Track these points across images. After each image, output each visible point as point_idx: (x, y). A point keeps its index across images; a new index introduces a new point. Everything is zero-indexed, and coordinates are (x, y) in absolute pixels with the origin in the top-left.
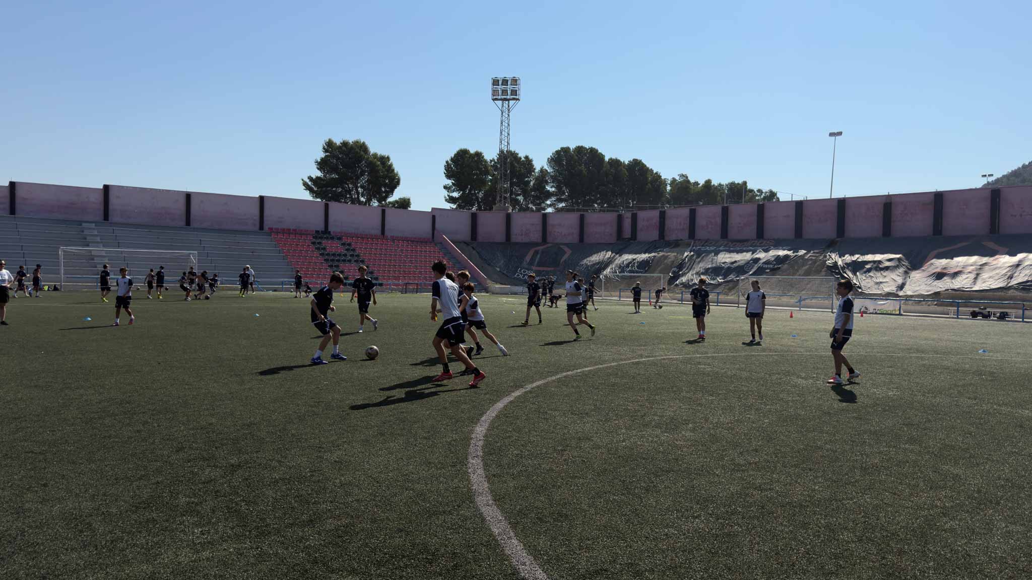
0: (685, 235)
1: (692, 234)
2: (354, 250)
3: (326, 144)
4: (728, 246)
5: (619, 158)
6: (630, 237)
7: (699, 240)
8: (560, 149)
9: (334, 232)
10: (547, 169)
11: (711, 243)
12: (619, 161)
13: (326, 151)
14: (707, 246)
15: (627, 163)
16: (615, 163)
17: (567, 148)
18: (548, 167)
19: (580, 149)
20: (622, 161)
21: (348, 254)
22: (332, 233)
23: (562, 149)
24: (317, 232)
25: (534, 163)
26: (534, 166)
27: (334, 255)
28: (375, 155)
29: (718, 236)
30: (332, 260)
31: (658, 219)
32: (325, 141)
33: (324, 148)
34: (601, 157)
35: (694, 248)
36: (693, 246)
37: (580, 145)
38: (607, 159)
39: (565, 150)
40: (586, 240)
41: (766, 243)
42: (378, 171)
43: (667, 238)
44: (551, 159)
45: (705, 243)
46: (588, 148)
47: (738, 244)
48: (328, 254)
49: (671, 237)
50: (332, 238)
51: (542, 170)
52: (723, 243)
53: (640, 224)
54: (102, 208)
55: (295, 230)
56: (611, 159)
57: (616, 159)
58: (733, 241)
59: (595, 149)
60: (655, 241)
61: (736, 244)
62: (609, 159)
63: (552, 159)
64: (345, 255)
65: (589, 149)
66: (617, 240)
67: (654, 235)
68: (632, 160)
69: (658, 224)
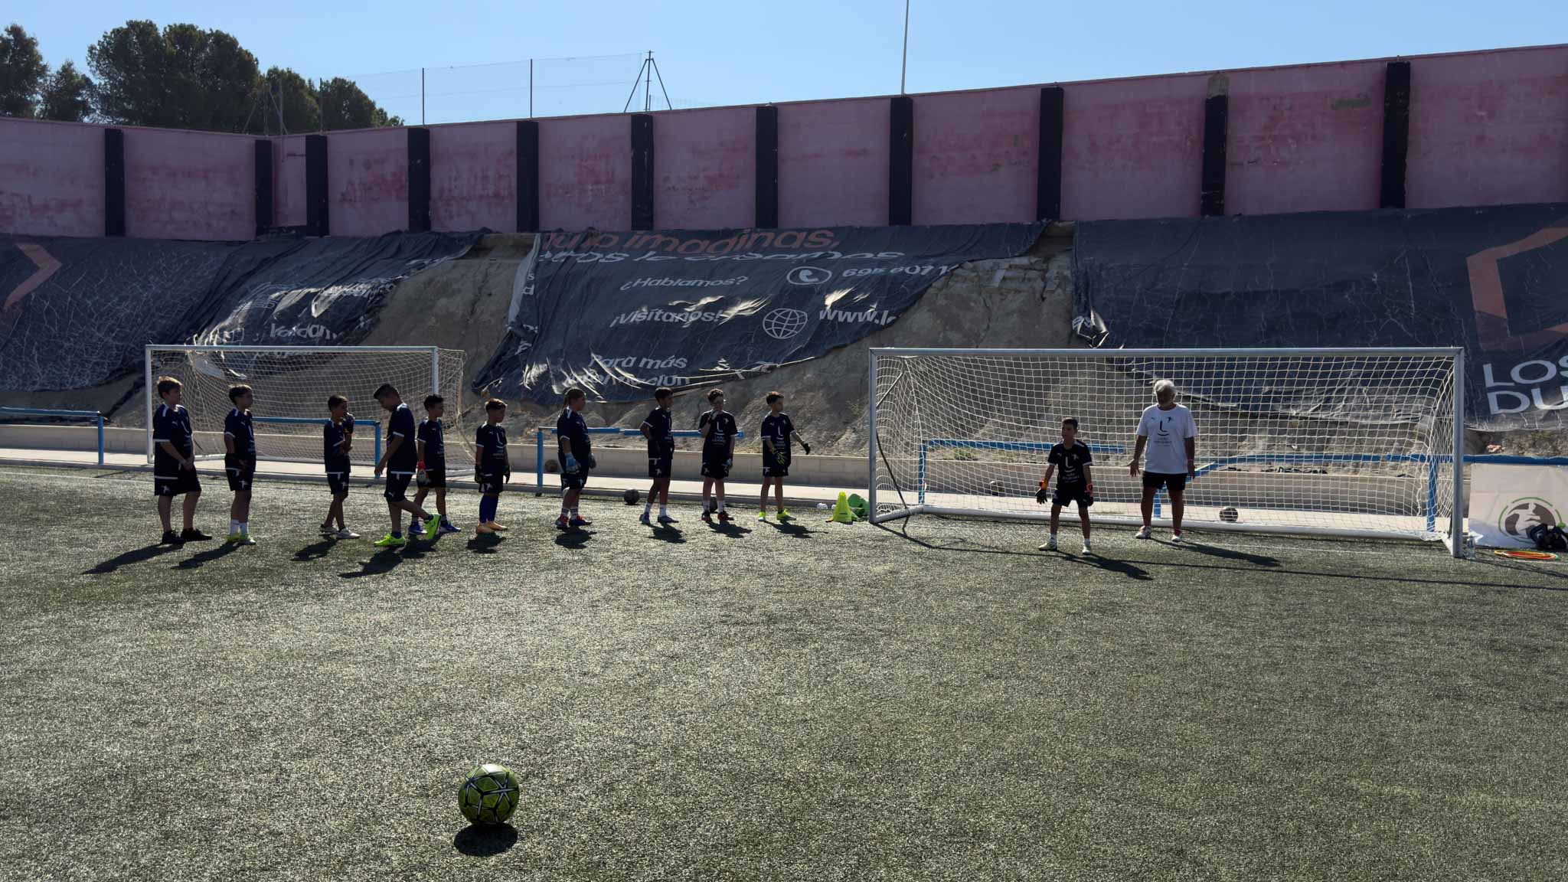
0: (503, 220)
1: (529, 216)
4: (669, 249)
5: (295, 70)
6: (305, 223)
7: (560, 231)
8: (125, 26)
10: (89, 75)
11: (607, 240)
12: (297, 77)
14: (592, 248)
15: (317, 87)
16: (286, 82)
17: (145, 24)
18: (93, 73)
19: (184, 34)
20: (305, 76)
23: (133, 25)
25: (40, 49)
26: (41, 58)
29: (623, 223)
31: (404, 161)
34: (245, 63)
35: (548, 255)
36: (541, 251)
37: (187, 22)
38: (263, 69)
39: (142, 31)
40: (134, 227)
41: (806, 240)
43: (436, 227)
44: (101, 50)
45: (584, 240)
46: (209, 32)
47: (704, 244)
49: (453, 221)
51: (67, 72)
52: (649, 243)
53: (341, 177)
56: (274, 72)
57: (289, 72)
58: (683, 235)
59: (227, 35)
60: (398, 232)
61: (697, 246)
62: (269, 71)
63: (104, 50)
65: (212, 34)
66: (260, 231)
67: (395, 215)
68: (330, 81)
69: (405, 178)
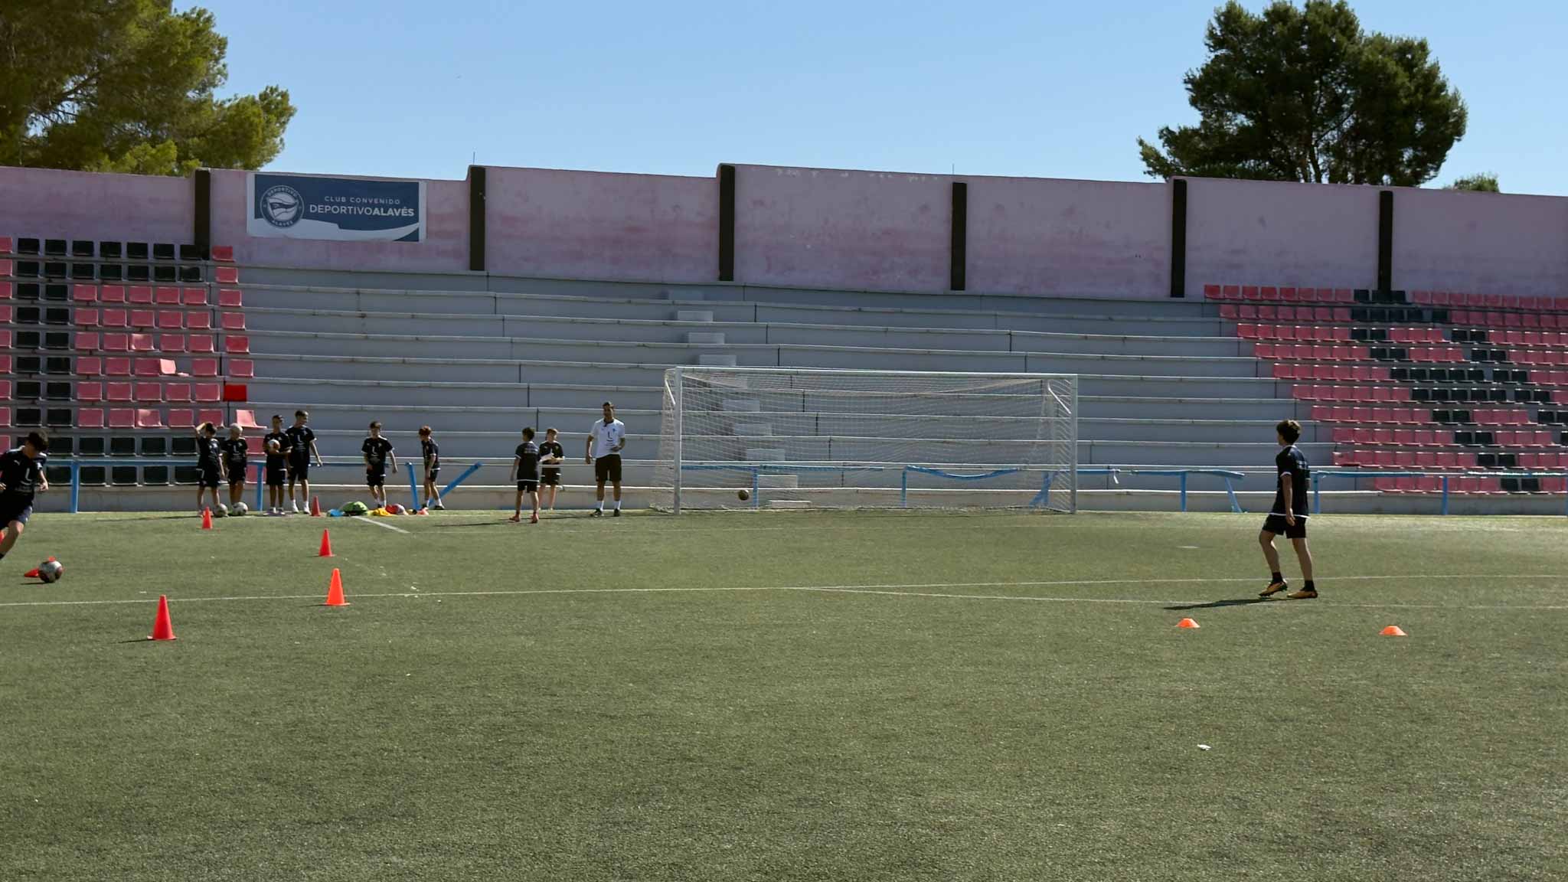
2: (1501, 356)
3: (1218, 19)
9: (1414, 294)
13: (1216, 42)
21: (1488, 373)
22: (1409, 299)
24: (1361, 295)
27: (1439, 375)
28: (1380, 44)
30: (1442, 395)
32: (1216, 11)
33: (1212, 35)
42: (1392, 94)
48: (1420, 375)
50: (1416, 316)
54: (714, 237)
55: (1288, 292)
64: (1478, 375)
